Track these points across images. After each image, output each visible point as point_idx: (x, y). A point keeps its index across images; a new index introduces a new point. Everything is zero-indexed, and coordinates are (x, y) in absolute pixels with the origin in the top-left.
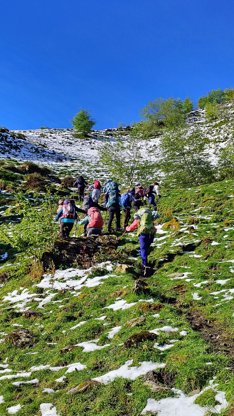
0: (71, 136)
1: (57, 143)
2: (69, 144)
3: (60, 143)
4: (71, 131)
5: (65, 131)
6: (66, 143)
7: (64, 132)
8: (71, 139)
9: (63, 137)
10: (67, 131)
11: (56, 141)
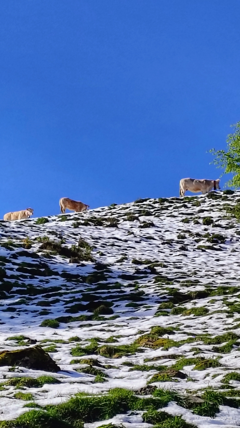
0: (224, 213)
1: (154, 242)
2: (208, 244)
3: (169, 243)
4: (225, 199)
5: (200, 200)
6: (197, 241)
7: (198, 204)
8: (223, 223)
9: (186, 221)
10: (207, 200)
11: (153, 235)
